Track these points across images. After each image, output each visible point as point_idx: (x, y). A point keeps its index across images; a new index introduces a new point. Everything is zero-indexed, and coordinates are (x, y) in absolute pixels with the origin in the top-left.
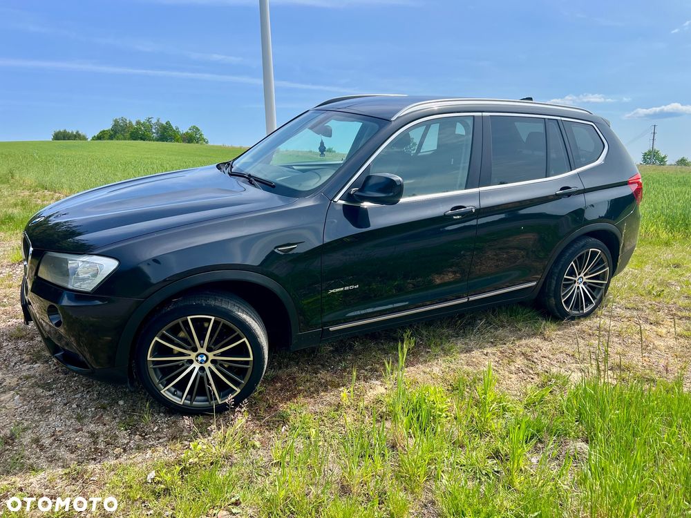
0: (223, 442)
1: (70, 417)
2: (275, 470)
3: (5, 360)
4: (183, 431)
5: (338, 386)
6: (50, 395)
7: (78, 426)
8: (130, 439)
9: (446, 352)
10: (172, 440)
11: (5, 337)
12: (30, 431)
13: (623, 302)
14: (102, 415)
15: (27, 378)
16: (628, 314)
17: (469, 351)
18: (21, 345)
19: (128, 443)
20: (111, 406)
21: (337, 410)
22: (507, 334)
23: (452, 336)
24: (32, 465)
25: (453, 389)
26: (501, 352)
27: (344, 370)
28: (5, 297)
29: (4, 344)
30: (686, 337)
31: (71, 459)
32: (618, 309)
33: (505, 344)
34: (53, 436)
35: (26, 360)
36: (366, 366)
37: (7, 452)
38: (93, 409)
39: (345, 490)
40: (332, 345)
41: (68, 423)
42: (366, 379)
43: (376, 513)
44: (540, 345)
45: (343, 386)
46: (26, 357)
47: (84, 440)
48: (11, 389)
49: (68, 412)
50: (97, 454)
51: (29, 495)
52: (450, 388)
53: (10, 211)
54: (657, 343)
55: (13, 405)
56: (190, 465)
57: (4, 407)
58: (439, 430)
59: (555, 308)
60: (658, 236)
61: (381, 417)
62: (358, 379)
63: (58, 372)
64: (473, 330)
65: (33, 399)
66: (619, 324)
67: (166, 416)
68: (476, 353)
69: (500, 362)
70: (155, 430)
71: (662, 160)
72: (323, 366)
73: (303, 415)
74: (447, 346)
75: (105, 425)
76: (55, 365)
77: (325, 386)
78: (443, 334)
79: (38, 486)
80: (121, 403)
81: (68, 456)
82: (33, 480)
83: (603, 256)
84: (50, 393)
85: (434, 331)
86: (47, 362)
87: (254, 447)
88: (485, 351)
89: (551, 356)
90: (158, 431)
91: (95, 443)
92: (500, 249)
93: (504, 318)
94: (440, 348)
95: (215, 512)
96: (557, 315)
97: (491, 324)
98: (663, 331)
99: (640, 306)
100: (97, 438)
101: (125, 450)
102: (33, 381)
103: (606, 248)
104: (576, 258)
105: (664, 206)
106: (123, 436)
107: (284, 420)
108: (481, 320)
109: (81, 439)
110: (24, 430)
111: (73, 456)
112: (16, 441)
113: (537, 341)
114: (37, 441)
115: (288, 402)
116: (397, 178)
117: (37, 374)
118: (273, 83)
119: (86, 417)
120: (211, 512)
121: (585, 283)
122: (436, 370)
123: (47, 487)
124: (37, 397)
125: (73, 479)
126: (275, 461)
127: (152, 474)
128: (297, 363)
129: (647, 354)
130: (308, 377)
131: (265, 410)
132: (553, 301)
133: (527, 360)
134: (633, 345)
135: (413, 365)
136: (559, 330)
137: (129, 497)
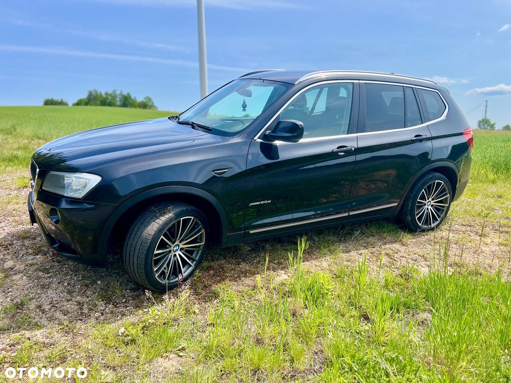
0: (172, 310)
1: (62, 292)
2: (209, 329)
3: (15, 253)
4: (144, 302)
5: (254, 274)
6: (49, 277)
7: (69, 297)
8: (106, 307)
9: (331, 252)
10: (136, 308)
11: (15, 238)
12: (35, 300)
13: (459, 221)
14: (86, 291)
15: (31, 265)
16: (464, 229)
17: (348, 252)
18: (27, 243)
19: (104, 310)
20: (92, 285)
21: (254, 290)
22: (375, 241)
23: (336, 242)
24: (36, 323)
25: (337, 277)
26: (371, 253)
27: (259, 263)
28: (14, 210)
29: (15, 242)
30: (506, 245)
31: (65, 320)
32: (456, 226)
33: (374, 248)
34: (51, 303)
35: (30, 253)
36: (274, 260)
37: (18, 314)
38: (79, 287)
39: (259, 342)
40: (250, 247)
41: (62, 295)
42: (274, 269)
43: (281, 357)
44: (400, 249)
45: (258, 274)
46: (30, 251)
47: (73, 307)
48: (20, 272)
49: (61, 289)
50: (82, 316)
51: (35, 343)
52: (334, 277)
53: (15, 152)
54: (484, 249)
55: (22, 283)
56: (149, 324)
57: (16, 284)
58: (326, 303)
59: (411, 223)
60: (487, 177)
61: (285, 295)
62: (268, 269)
63: (53, 261)
64: (351, 238)
65: (36, 279)
66: (457, 236)
67: (131, 292)
68: (353, 253)
69: (371, 259)
70: (123, 301)
71: (492, 126)
72: (244, 260)
73: (229, 292)
74: (332, 248)
75: (88, 297)
76: (51, 257)
77: (245, 274)
78: (329, 240)
79: (41, 337)
80: (99, 282)
81: (62, 317)
82: (38, 332)
83: (445, 186)
84: (49, 275)
85: (323, 238)
86: (45, 254)
87: (194, 313)
88: (360, 253)
89: (407, 256)
90: (125, 302)
91: (81, 309)
92: (369, 181)
93: (373, 229)
94: (327, 249)
95: (167, 354)
96: (412, 229)
97: (364, 234)
98: (488, 240)
99: (472, 223)
100: (83, 305)
101: (102, 314)
102: (36, 267)
103: (448, 180)
104: (426, 187)
105: (492, 155)
106: (101, 305)
107: (216, 296)
108: (357, 231)
109: (71, 306)
110: (30, 299)
111: (66, 317)
112: (25, 307)
113: (397, 246)
114: (39, 307)
115: (219, 284)
116: (299, 123)
117: (39, 263)
118: (206, 66)
119: (74, 291)
120: (164, 355)
121: (432, 206)
122: (325, 264)
123: (47, 338)
124: (39, 278)
125: (66, 332)
126: (209, 323)
127: (122, 330)
128: (225, 258)
129: (476, 256)
130: (233, 267)
131: (202, 289)
132: (409, 218)
133: (390, 258)
134: (467, 250)
135: (308, 261)
136: (413, 239)
137: (106, 345)
